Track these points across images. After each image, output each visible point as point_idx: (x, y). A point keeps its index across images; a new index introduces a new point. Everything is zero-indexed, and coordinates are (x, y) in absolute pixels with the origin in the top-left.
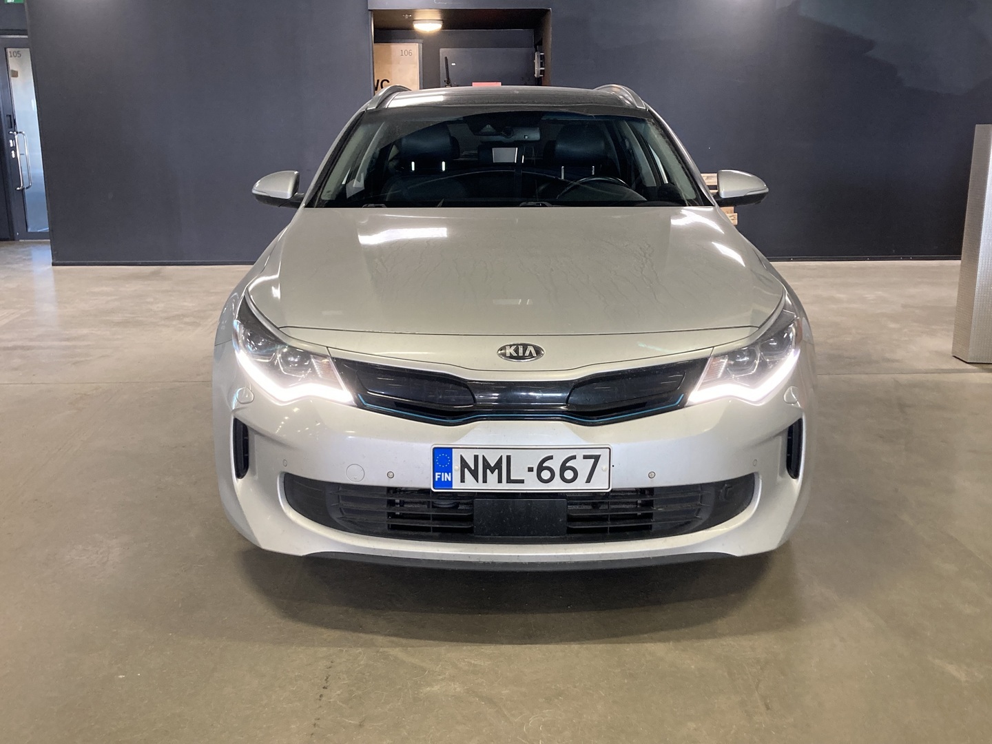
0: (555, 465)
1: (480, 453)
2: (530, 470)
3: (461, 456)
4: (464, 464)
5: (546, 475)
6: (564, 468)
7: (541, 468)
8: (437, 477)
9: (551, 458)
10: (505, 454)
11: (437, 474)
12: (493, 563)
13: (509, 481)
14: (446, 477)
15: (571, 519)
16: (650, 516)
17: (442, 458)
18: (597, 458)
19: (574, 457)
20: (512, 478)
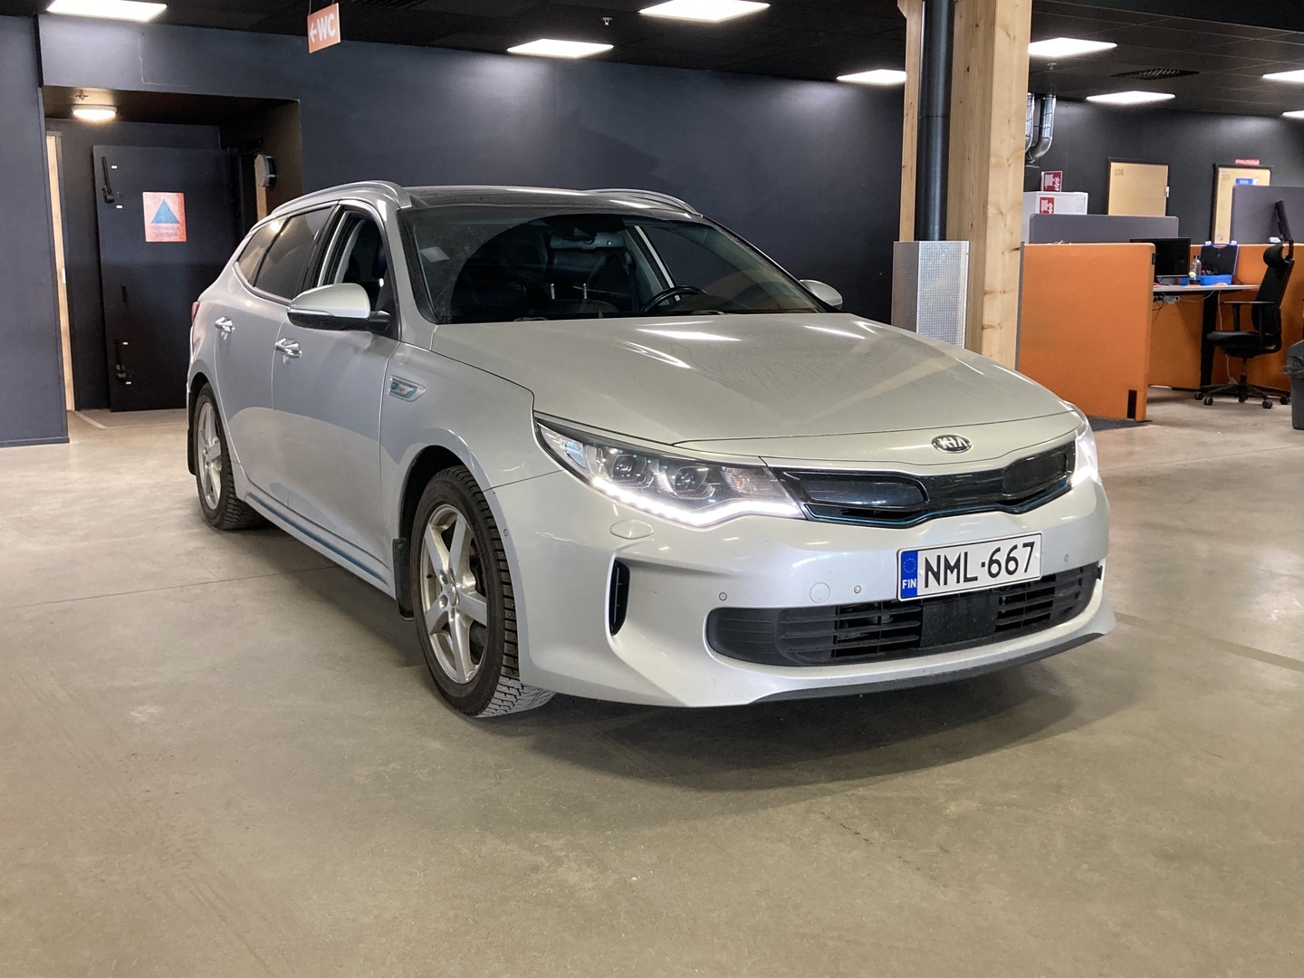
0: (1001, 557)
1: (942, 553)
2: (983, 565)
3: (926, 559)
4: (928, 567)
5: (995, 569)
6: (1009, 559)
7: (992, 562)
8: (904, 584)
9: (998, 550)
10: (962, 550)
11: (904, 581)
12: (944, 674)
13: (967, 580)
14: (912, 583)
15: (1001, 616)
16: (1050, 604)
17: (908, 562)
18: (1031, 545)
19: (1015, 547)
20: (968, 576)
